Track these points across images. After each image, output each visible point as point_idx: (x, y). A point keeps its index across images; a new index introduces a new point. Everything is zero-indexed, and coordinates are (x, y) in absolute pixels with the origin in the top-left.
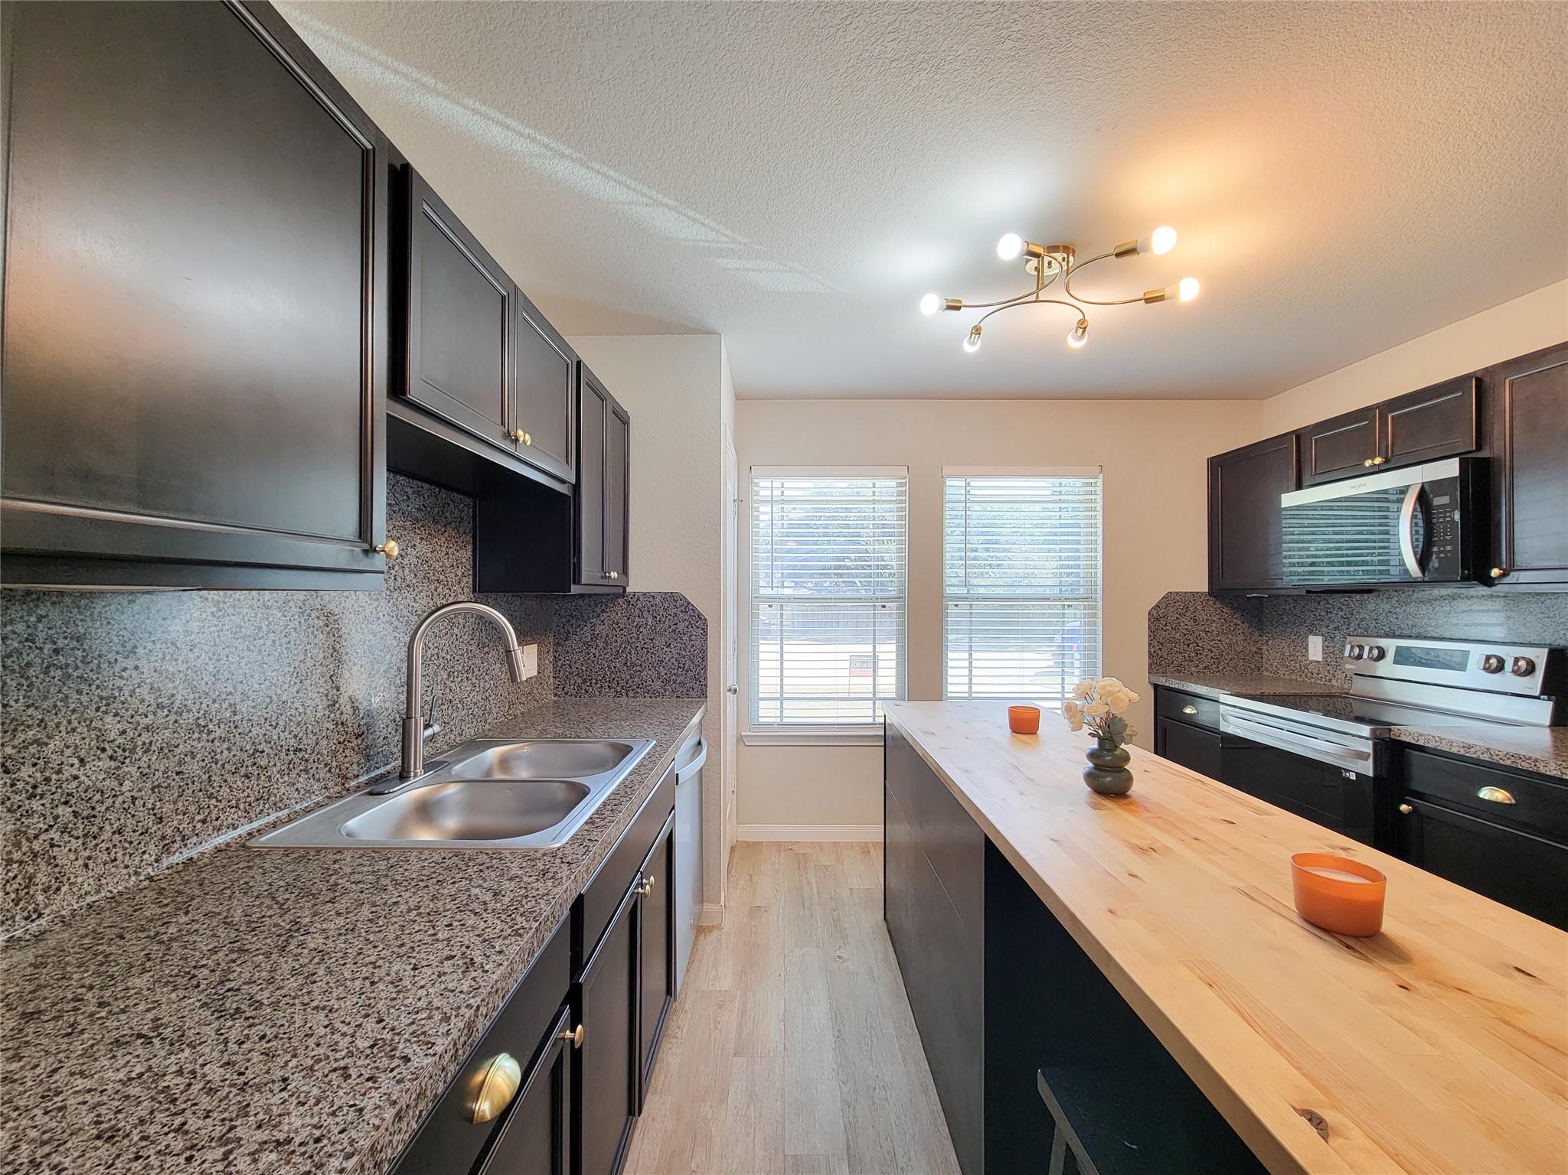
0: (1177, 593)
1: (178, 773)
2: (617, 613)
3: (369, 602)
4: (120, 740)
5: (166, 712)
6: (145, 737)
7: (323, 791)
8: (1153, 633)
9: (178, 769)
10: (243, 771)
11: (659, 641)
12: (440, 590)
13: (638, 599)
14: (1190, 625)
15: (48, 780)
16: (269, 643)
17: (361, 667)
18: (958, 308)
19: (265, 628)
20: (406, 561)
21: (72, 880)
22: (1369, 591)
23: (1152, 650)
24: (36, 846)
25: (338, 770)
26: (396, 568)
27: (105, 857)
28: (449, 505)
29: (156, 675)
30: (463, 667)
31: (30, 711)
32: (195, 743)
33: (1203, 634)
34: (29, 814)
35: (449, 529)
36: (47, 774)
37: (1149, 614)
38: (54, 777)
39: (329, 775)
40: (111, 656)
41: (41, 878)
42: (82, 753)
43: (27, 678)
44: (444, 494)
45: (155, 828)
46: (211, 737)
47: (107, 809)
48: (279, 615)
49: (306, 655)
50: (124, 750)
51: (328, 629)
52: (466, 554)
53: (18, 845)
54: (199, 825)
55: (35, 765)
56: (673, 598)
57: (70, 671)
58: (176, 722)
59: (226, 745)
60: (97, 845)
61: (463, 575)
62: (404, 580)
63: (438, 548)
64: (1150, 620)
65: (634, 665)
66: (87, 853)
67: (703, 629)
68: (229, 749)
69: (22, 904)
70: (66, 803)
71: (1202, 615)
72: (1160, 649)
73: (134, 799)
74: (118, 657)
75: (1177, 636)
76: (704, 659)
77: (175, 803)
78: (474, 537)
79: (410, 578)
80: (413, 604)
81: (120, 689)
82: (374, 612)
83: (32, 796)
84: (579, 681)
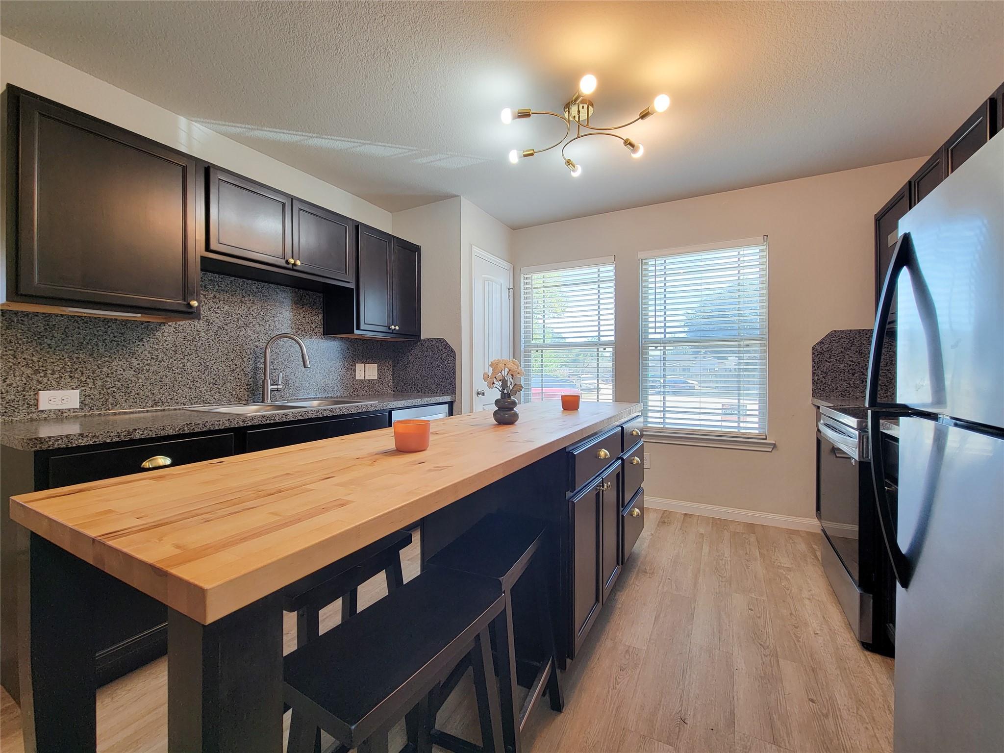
1: (160, 381)
3: (253, 334)
4: (137, 366)
5: (155, 361)
6: (147, 367)
7: (228, 402)
9: (160, 380)
10: (188, 386)
11: (435, 364)
15: (112, 373)
17: (249, 358)
20: (276, 319)
21: (121, 404)
24: (109, 391)
25: (236, 396)
26: (270, 321)
27: (133, 400)
28: (305, 296)
29: (151, 348)
31: (106, 352)
32: (167, 373)
34: (107, 382)
36: (112, 371)
38: (114, 373)
39: (231, 396)
40: (134, 340)
41: (111, 400)
42: (124, 368)
43: (105, 343)
44: (301, 292)
45: (151, 396)
46: (174, 372)
47: (133, 386)
48: (204, 334)
49: (218, 350)
50: (139, 370)
51: (230, 342)
53: (103, 389)
54: (169, 400)
55: (108, 368)
57: (119, 343)
58: (159, 364)
59: (180, 376)
60: (129, 396)
65: (424, 376)
66: (126, 398)
67: (454, 357)
68: (181, 377)
70: (119, 381)
73: (143, 385)
74: (136, 341)
76: (454, 373)
77: (159, 390)
81: (137, 351)
83: (107, 377)
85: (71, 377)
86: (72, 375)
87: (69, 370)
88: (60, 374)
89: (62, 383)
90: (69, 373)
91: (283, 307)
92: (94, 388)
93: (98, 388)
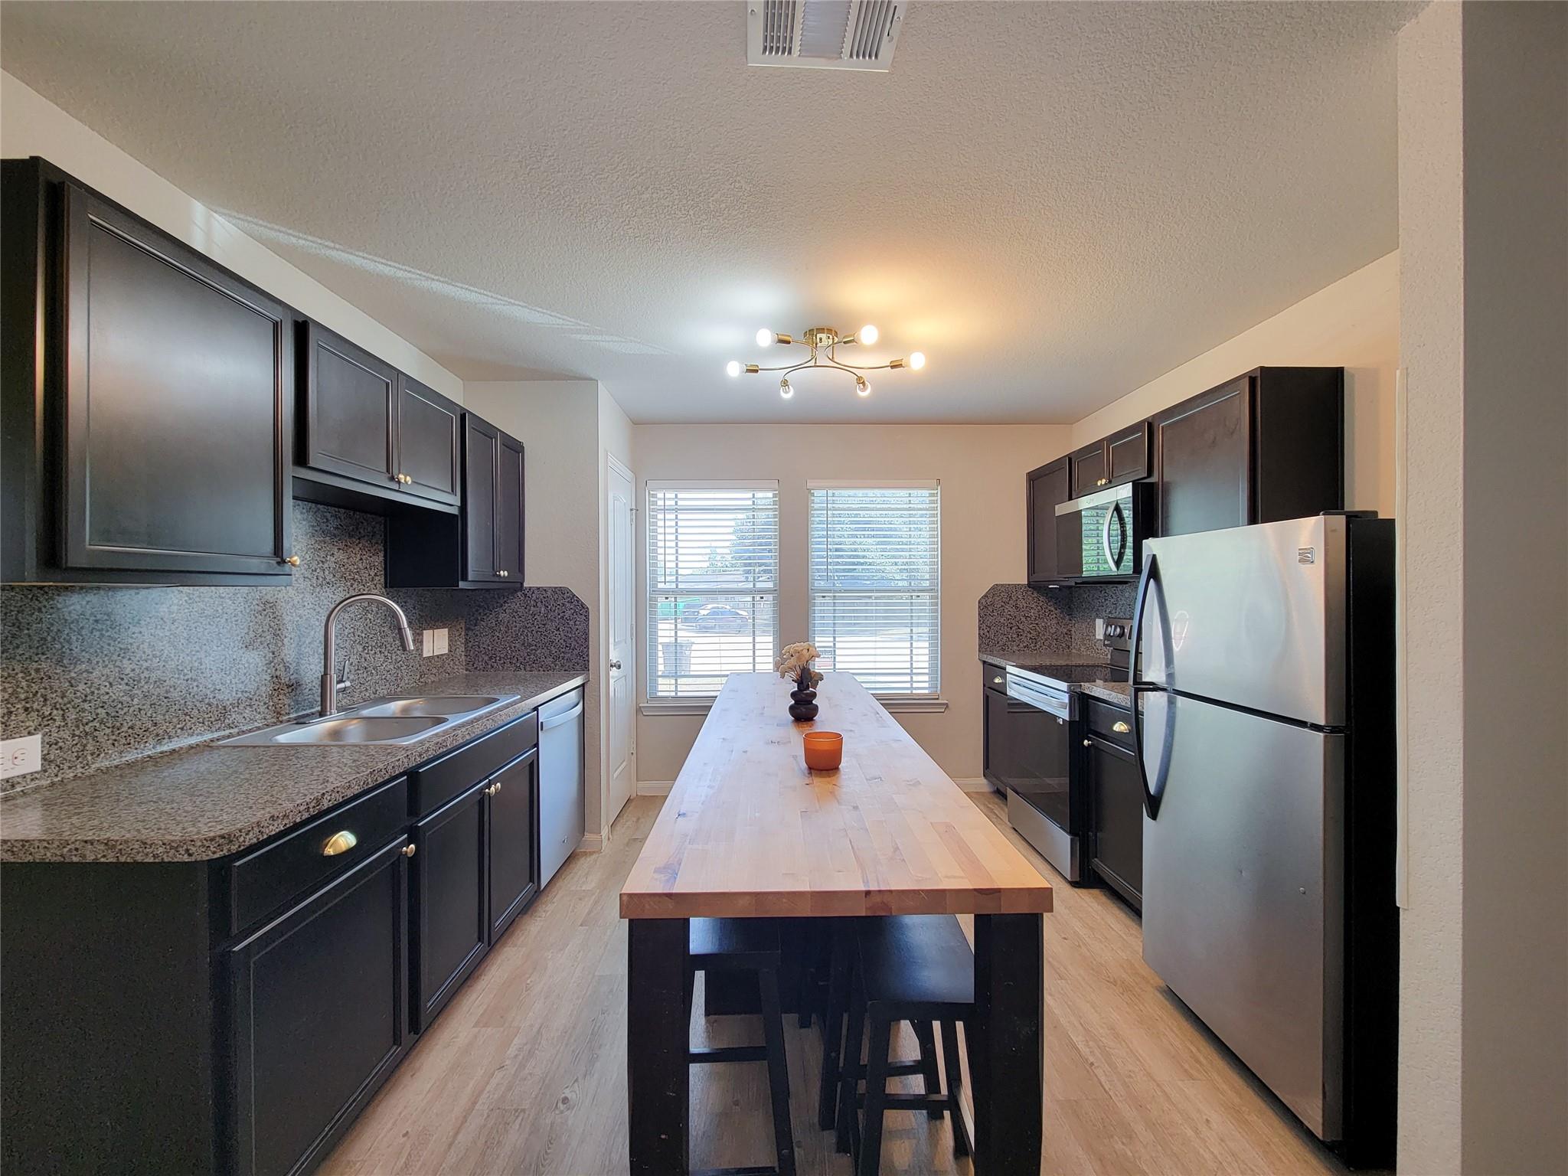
0: (1002, 585)
1: (166, 698)
2: (515, 604)
4: (132, 675)
5: (158, 660)
6: (146, 674)
8: (982, 618)
9: (165, 695)
10: (207, 701)
12: (355, 586)
13: (533, 593)
14: (1013, 611)
15: (93, 693)
16: (223, 620)
17: (291, 639)
18: (757, 371)
19: (220, 611)
20: (326, 565)
21: (106, 751)
22: (1126, 583)
23: (982, 632)
24: (87, 728)
25: (274, 708)
26: (318, 571)
27: (124, 741)
28: (362, 523)
29: (152, 637)
30: (377, 643)
31: (84, 653)
32: (176, 681)
33: (1023, 619)
34: (83, 710)
35: (362, 541)
36: (92, 689)
37: (979, 603)
38: (96, 692)
39: (267, 710)
40: (126, 625)
41: (90, 747)
42: (111, 680)
43: (82, 636)
44: (358, 515)
45: (152, 729)
46: (186, 678)
47: (125, 714)
48: (230, 602)
50: (134, 681)
51: (265, 613)
52: (378, 560)
53: (78, 727)
54: (179, 731)
56: (561, 592)
57: (104, 632)
58: (164, 666)
59: (195, 684)
60: (119, 734)
61: (376, 575)
62: (325, 579)
63: (353, 555)
64: (979, 607)
65: (530, 645)
66: (114, 737)
68: (197, 686)
69: (80, 760)
70: (102, 707)
71: (1022, 603)
72: (988, 632)
73: (140, 710)
74: (131, 626)
75: (1002, 621)
77: (164, 715)
78: (385, 546)
79: (329, 577)
80: (333, 596)
81: (131, 644)
82: (301, 601)
83: (85, 701)
84: (486, 658)
85: (26, 709)
86: (28, 705)
87: (23, 696)
88: (9, 706)
89: (12, 723)
90: (23, 703)
91: (335, 543)
92: (64, 726)
93: (70, 725)
